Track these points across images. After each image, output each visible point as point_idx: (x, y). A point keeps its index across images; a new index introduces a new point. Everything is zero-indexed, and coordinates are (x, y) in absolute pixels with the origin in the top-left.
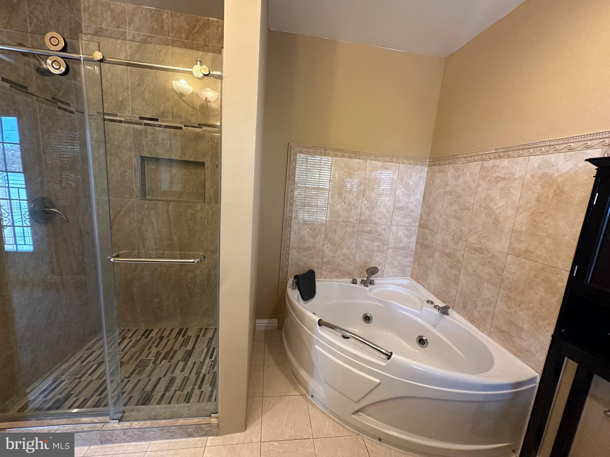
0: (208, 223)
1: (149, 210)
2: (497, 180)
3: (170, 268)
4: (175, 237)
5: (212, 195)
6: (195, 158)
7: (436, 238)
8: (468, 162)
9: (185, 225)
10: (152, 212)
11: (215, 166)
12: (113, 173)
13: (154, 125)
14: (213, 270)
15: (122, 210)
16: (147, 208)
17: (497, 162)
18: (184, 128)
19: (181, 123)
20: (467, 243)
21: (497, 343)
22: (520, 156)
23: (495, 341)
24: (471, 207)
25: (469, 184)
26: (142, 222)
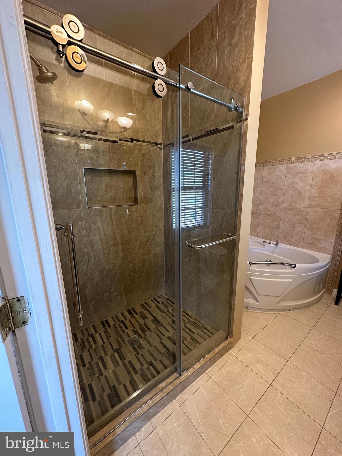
0: (141, 221)
1: (95, 216)
2: (298, 173)
3: (116, 264)
4: (118, 237)
5: (143, 198)
6: (129, 168)
7: (259, 208)
8: (277, 165)
9: (124, 225)
10: (98, 219)
11: (144, 174)
12: (58, 185)
13: (95, 139)
14: (146, 256)
15: (71, 220)
16: (93, 215)
17: (297, 164)
18: (119, 142)
19: (116, 137)
20: (283, 207)
21: (308, 250)
22: (309, 161)
23: (306, 249)
24: (283, 188)
25: (280, 176)
26: (89, 229)
